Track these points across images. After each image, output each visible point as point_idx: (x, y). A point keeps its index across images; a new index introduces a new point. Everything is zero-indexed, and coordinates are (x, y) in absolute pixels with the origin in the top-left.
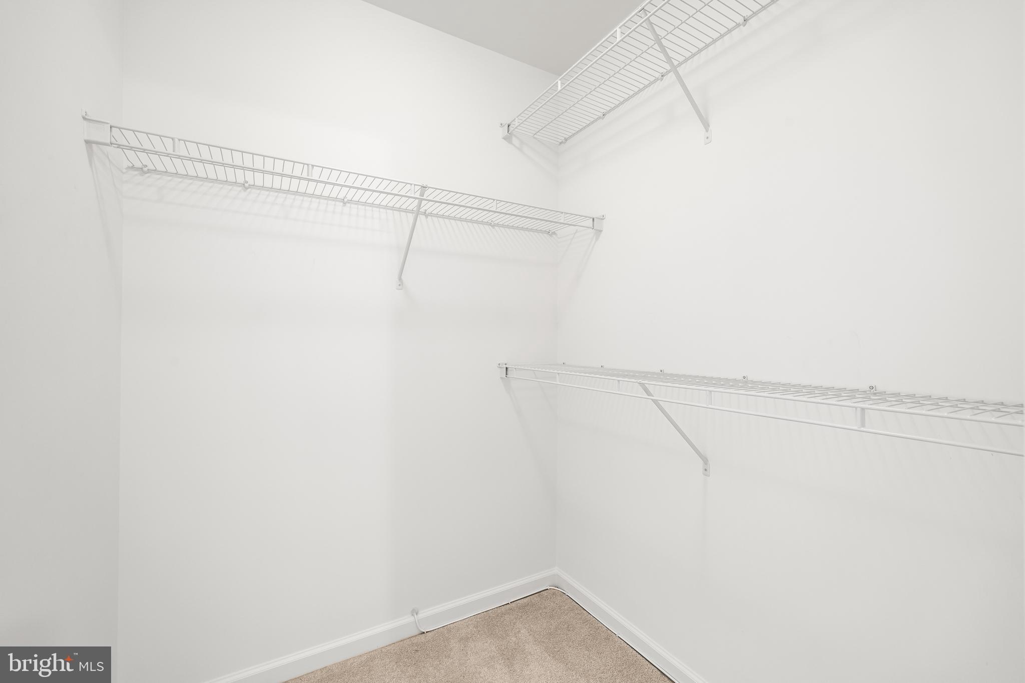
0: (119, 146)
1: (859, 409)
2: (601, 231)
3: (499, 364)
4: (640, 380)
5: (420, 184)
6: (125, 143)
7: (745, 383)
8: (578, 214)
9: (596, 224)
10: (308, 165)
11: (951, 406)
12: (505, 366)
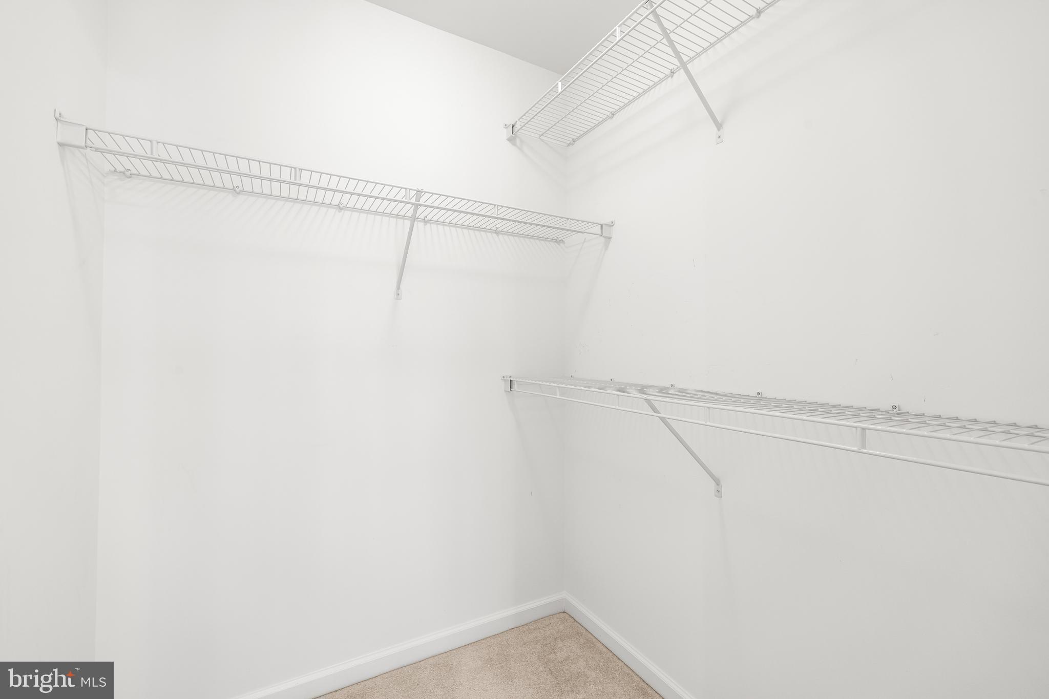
0: (97, 150)
1: (859, 429)
2: (610, 238)
3: (503, 377)
4: (646, 396)
5: (415, 188)
6: (101, 146)
7: (759, 400)
8: (585, 220)
9: (605, 230)
10: (295, 168)
11: (981, 430)
12: (509, 379)
